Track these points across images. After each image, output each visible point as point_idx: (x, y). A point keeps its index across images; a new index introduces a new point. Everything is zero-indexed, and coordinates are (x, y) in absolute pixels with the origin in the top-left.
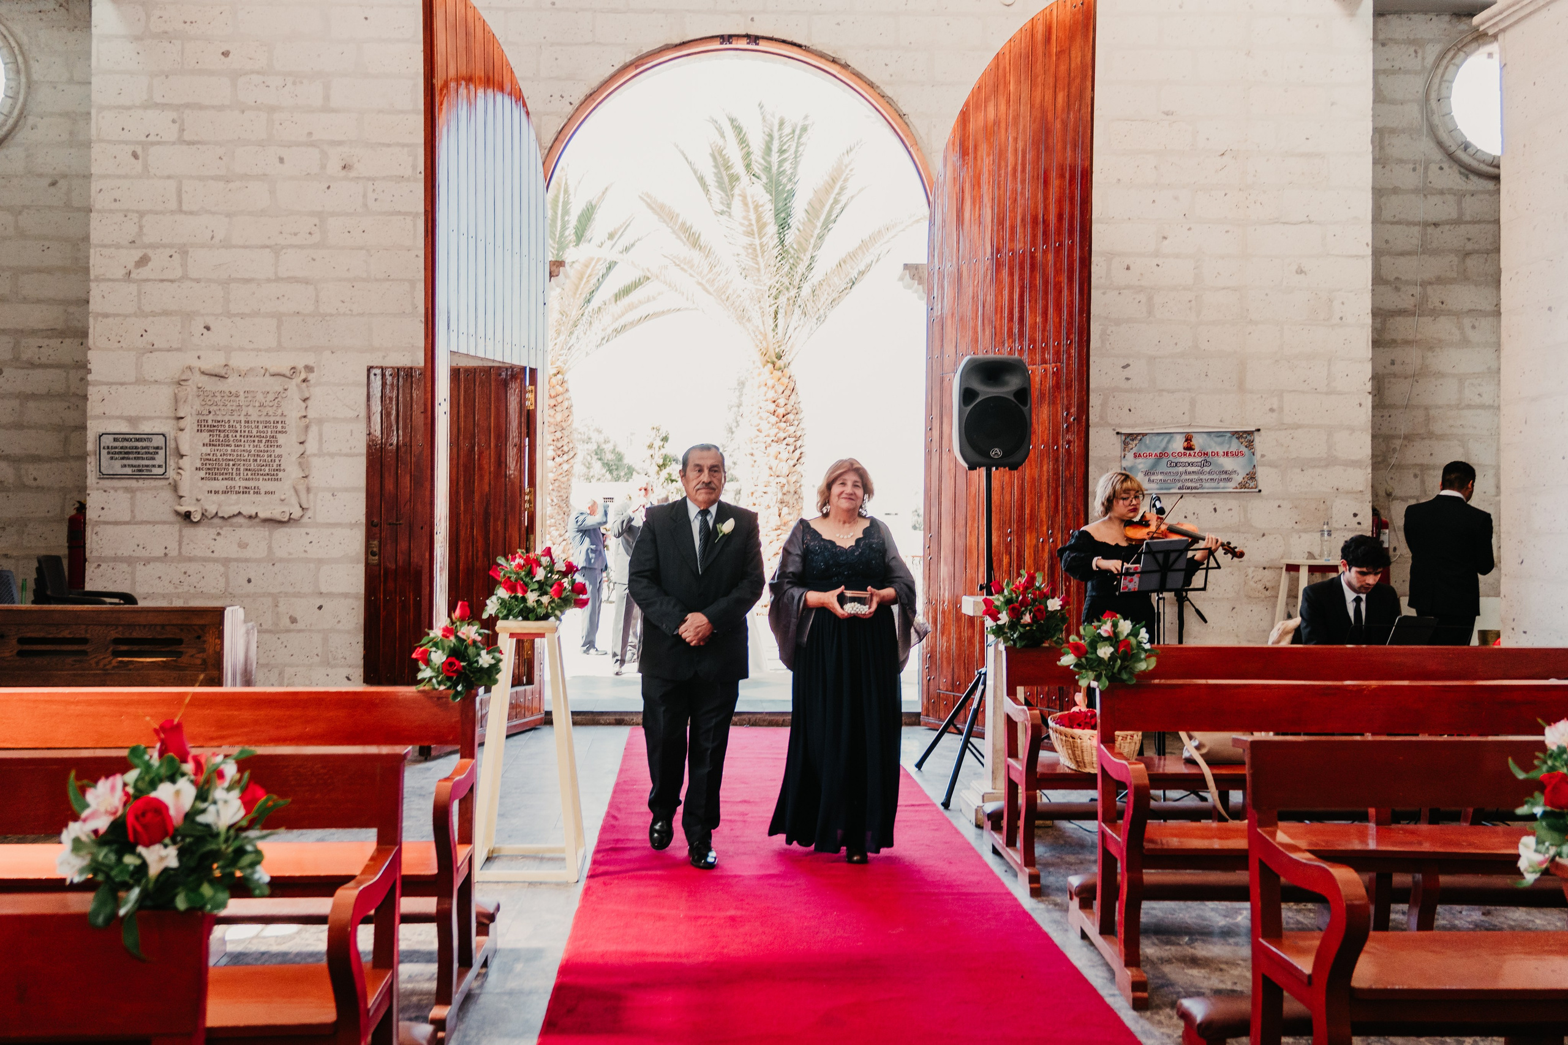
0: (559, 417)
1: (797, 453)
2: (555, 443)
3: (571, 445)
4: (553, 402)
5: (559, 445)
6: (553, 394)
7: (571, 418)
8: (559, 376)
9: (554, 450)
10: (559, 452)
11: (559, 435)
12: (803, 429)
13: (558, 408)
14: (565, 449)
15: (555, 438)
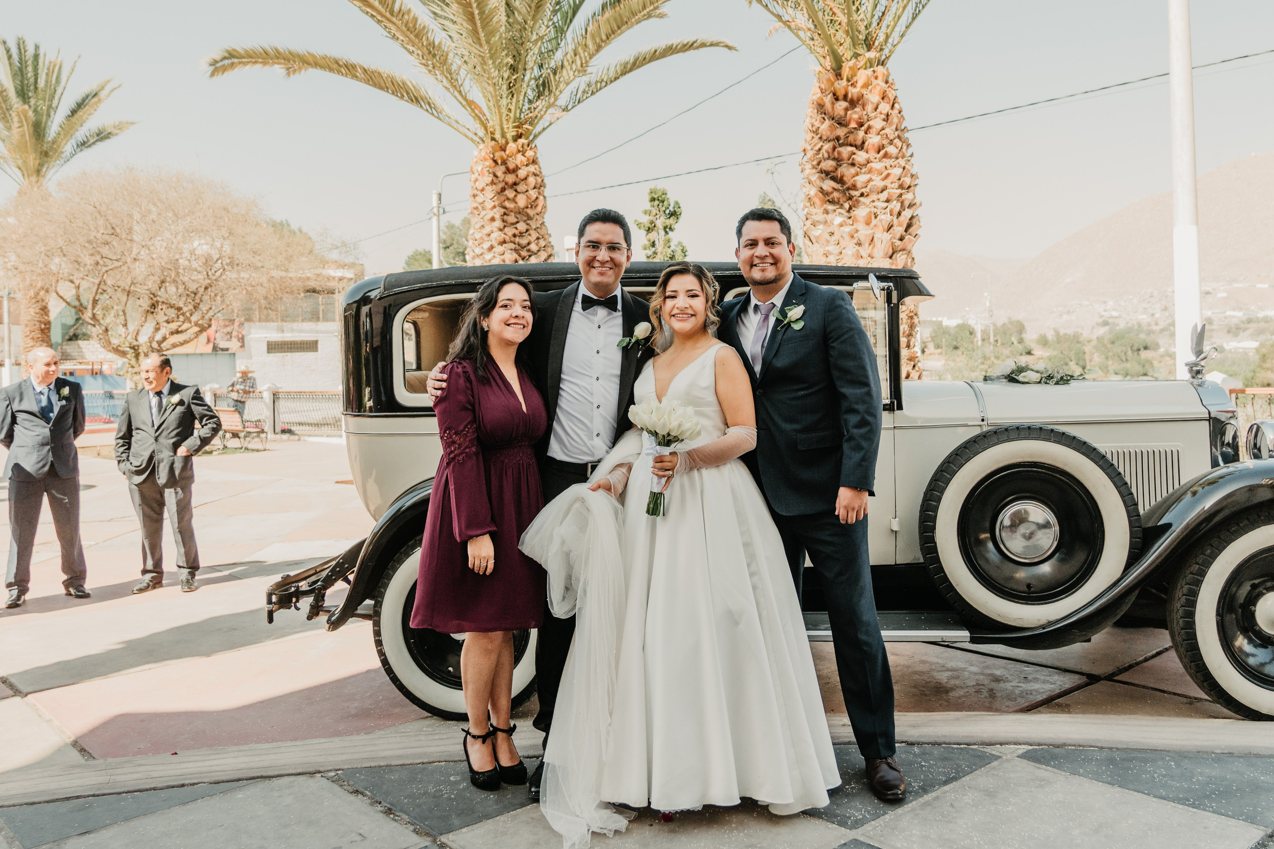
0: (522, 201)
1: (907, 214)
2: (517, 240)
3: (542, 243)
4: (511, 178)
5: (524, 241)
6: (511, 166)
7: (541, 202)
8: (522, 141)
9: (515, 250)
10: (524, 253)
11: (522, 226)
12: (912, 176)
13: (521, 187)
14: (533, 247)
15: (517, 232)
